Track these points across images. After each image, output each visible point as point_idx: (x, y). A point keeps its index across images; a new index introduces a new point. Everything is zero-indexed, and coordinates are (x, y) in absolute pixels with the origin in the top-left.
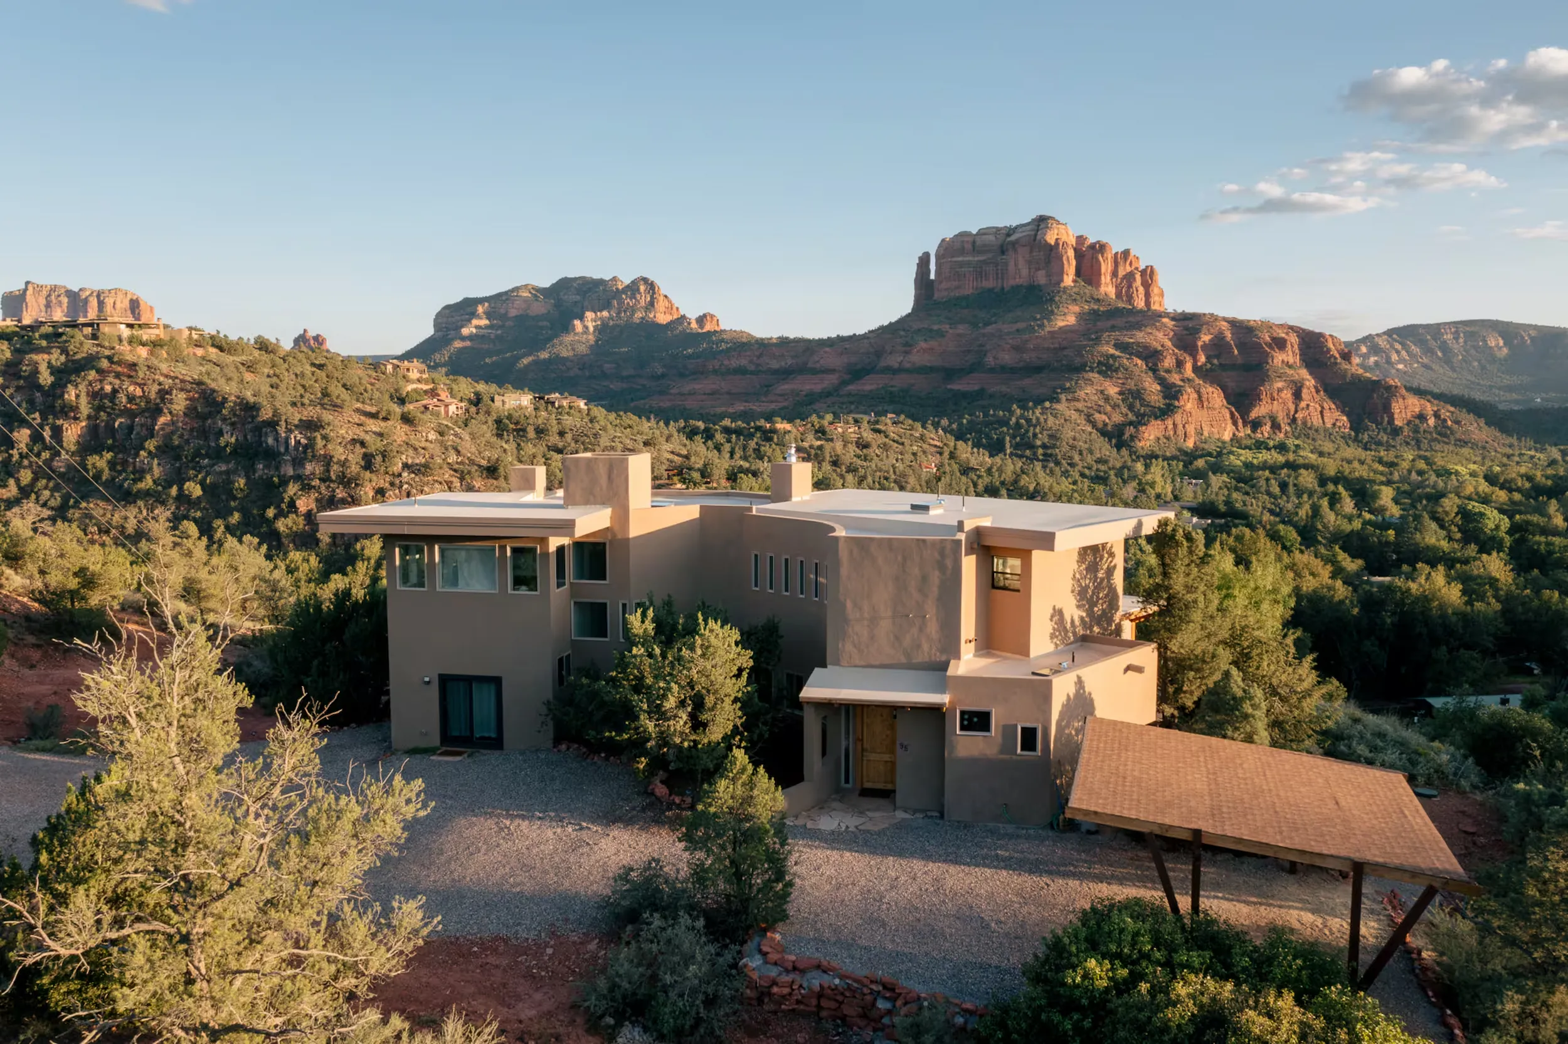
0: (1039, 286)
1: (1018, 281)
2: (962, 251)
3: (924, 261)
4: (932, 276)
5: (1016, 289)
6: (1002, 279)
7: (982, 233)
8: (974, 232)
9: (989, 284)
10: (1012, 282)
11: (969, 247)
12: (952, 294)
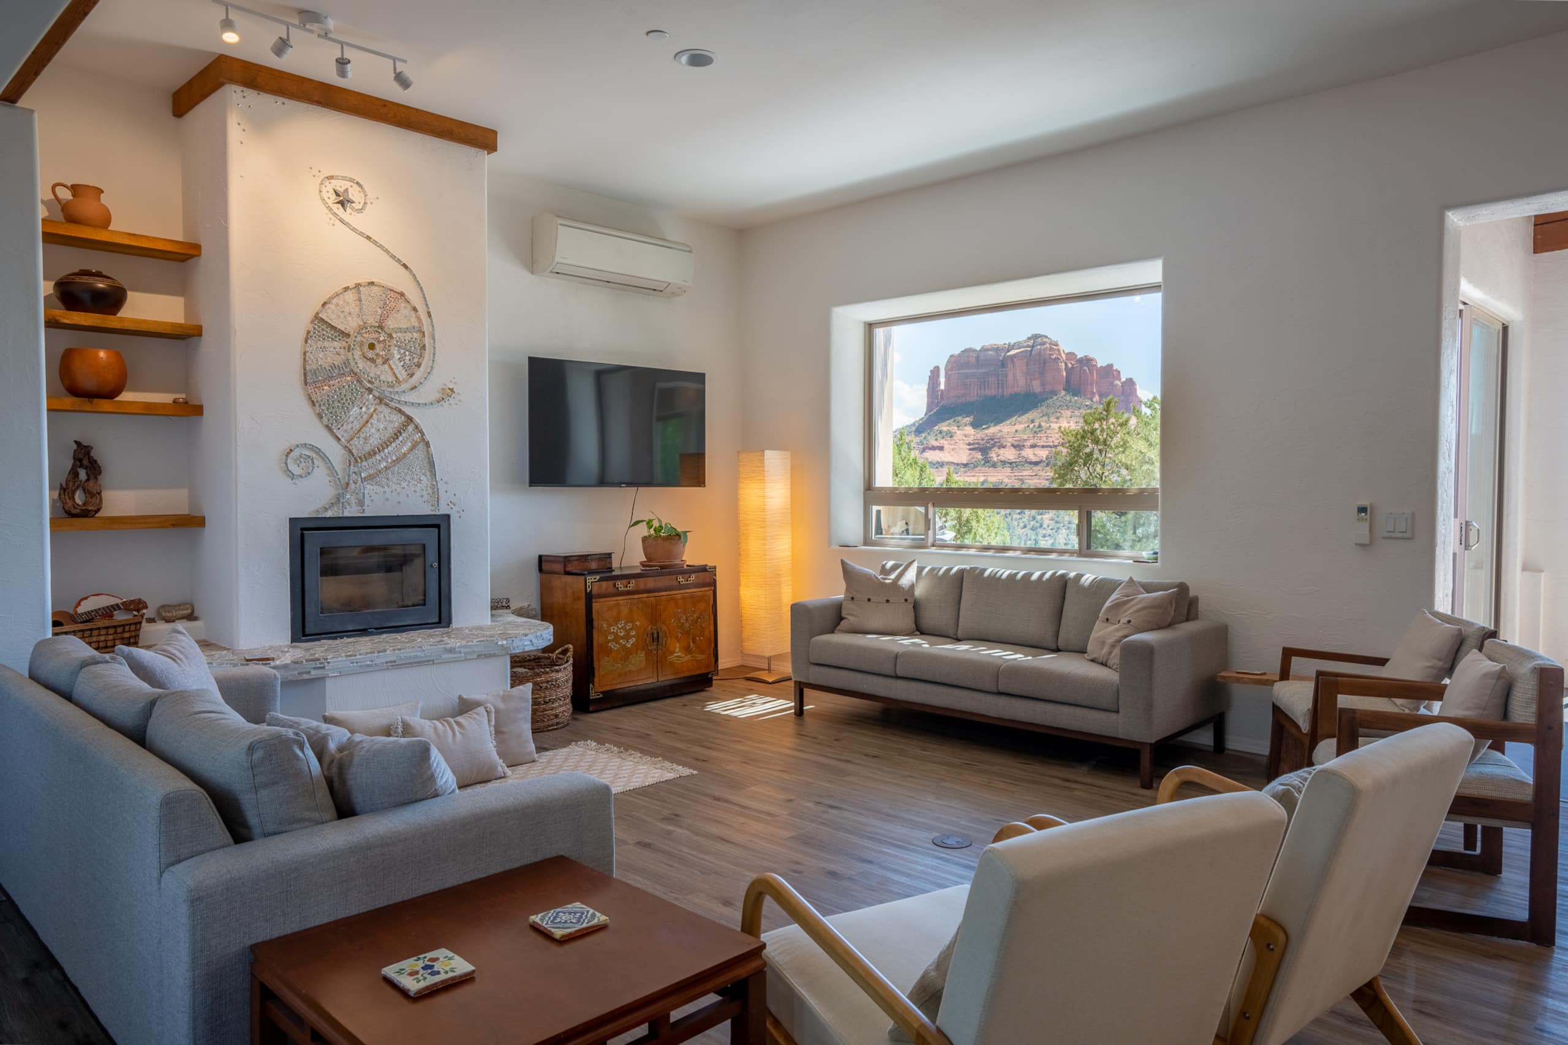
0: (1034, 394)
1: (1016, 390)
2: (967, 365)
3: (935, 372)
4: (942, 387)
5: (1014, 397)
6: (1003, 388)
7: (984, 350)
8: (978, 349)
9: (991, 392)
10: (1010, 391)
11: (973, 360)
12: (959, 401)
